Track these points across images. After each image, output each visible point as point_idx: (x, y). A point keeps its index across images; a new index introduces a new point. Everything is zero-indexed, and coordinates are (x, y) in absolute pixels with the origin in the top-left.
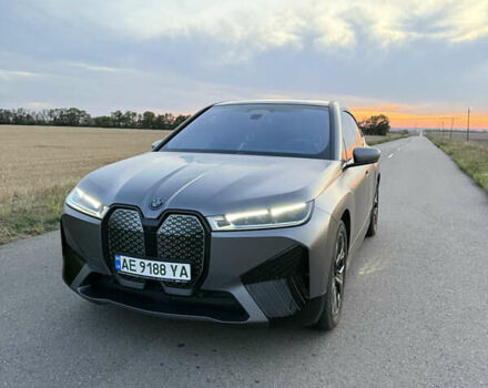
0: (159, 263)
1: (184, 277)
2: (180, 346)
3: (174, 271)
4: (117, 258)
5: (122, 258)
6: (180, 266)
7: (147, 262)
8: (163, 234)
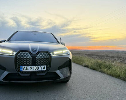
0: (37, 66)
1: (44, 69)
2: (38, 92)
3: (41, 68)
4: (21, 67)
5: (23, 67)
6: (43, 66)
7: (33, 66)
8: (38, 58)
